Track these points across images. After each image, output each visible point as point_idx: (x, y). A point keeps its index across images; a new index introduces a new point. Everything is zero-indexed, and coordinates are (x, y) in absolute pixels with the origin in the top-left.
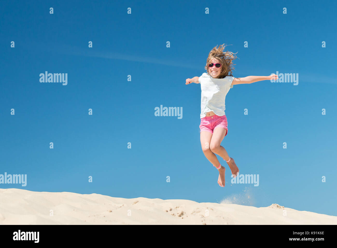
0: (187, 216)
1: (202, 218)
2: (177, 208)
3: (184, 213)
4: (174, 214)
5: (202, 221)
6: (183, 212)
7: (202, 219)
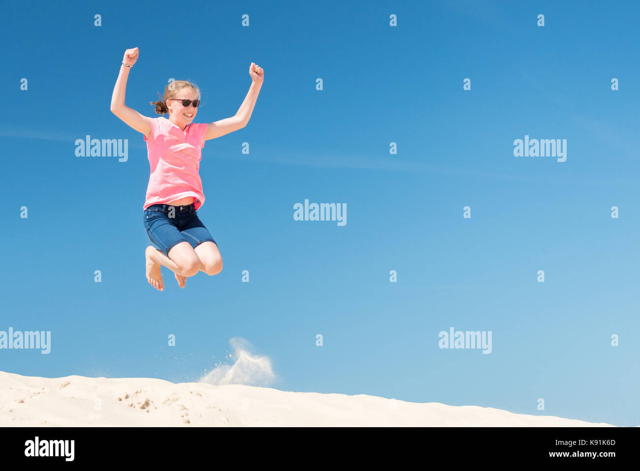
0: (156, 408)
1: (182, 411)
2: (138, 394)
3: (150, 403)
4: (132, 405)
5: (183, 416)
6: (148, 400)
7: (183, 413)
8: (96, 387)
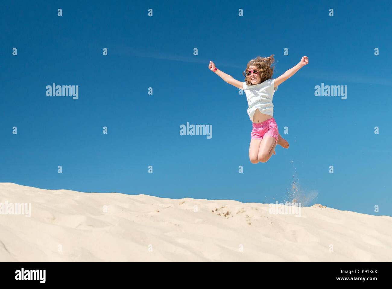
0: (232, 216)
2: (223, 208)
4: (219, 214)
5: (247, 221)
6: (229, 212)
7: (247, 219)
8: (200, 204)
